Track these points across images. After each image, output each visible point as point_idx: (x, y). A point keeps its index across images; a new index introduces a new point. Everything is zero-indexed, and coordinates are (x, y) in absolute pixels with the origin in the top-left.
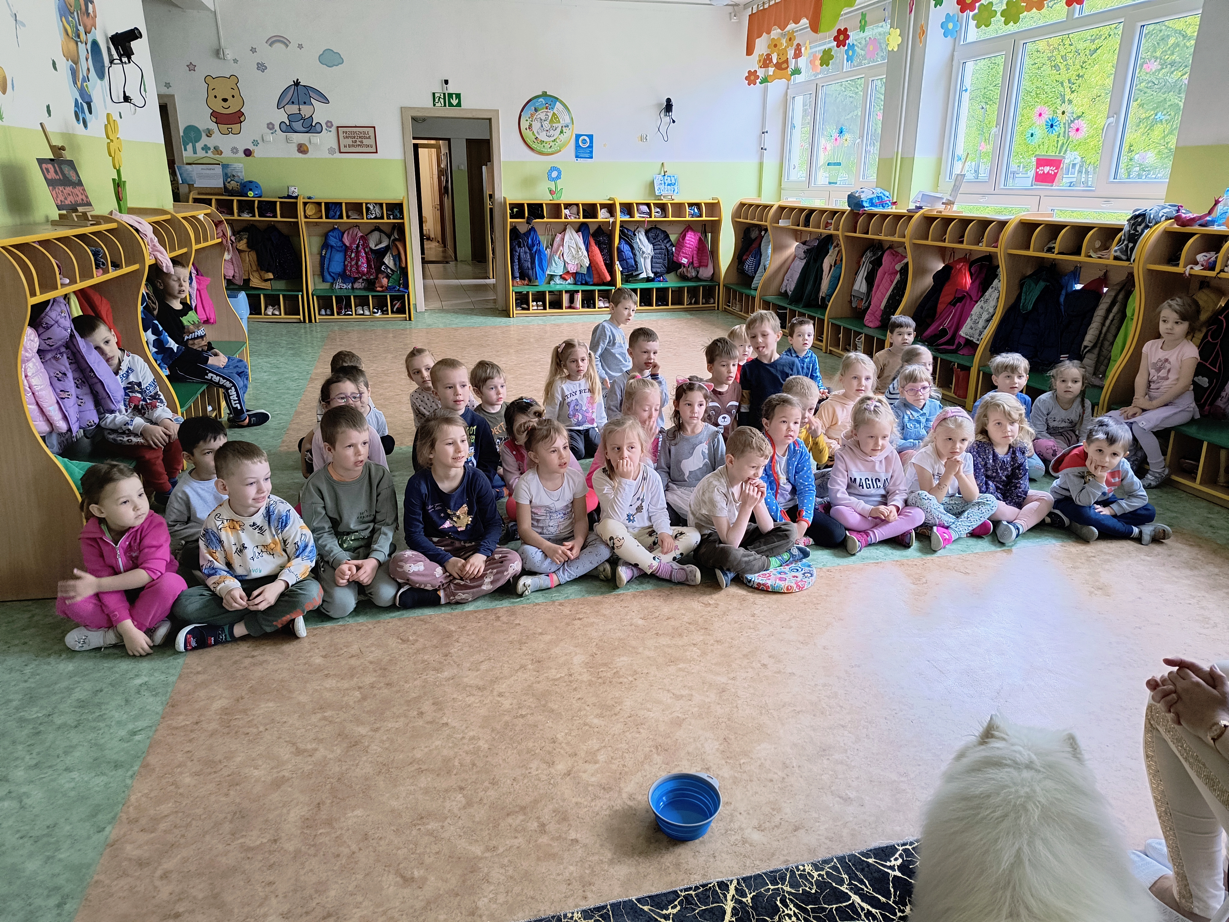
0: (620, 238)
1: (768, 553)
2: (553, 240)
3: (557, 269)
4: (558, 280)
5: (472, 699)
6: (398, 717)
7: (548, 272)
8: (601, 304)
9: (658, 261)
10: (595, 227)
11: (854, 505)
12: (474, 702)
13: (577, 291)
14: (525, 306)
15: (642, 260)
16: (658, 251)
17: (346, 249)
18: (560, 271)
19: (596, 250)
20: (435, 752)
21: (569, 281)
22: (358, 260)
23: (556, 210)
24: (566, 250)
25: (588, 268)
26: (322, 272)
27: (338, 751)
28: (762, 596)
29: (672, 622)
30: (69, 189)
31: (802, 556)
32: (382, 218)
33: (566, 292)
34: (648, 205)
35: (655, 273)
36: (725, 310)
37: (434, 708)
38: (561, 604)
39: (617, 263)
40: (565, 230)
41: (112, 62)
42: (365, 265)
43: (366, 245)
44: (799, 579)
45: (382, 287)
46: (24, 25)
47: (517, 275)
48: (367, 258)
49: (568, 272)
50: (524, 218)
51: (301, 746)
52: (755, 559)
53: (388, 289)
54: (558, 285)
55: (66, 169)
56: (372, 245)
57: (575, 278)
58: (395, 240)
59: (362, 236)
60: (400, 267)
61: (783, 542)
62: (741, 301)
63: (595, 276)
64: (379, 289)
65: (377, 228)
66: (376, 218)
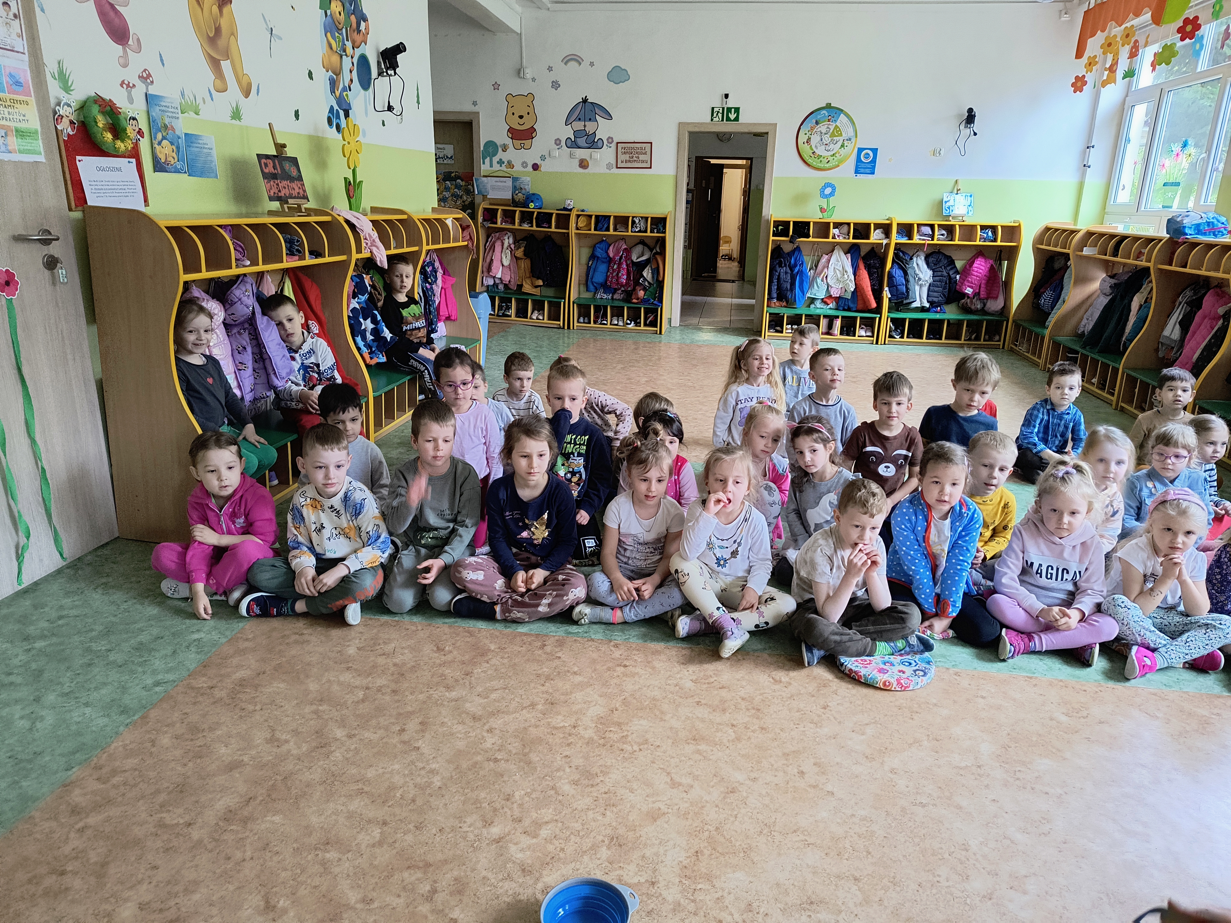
0: (893, 262)
1: (875, 636)
2: (818, 262)
3: (818, 291)
4: (818, 304)
5: (460, 727)
6: (380, 728)
7: (808, 295)
8: (863, 333)
9: (936, 289)
10: (868, 249)
11: (1020, 598)
12: (459, 732)
13: (837, 317)
14: (778, 328)
15: (917, 288)
16: (937, 278)
17: (610, 260)
18: (822, 295)
19: (864, 274)
20: (387, 776)
21: (831, 306)
22: (619, 272)
23: (824, 229)
24: (830, 272)
25: (853, 293)
26: (587, 281)
27: (305, 748)
28: (850, 686)
29: (724, 693)
30: (285, 183)
31: (922, 648)
32: (646, 231)
33: (825, 316)
34: (932, 226)
35: (931, 303)
36: (1012, 350)
37: (419, 727)
38: (616, 646)
39: (886, 289)
40: (833, 251)
41: (380, 74)
42: (625, 277)
43: (628, 257)
44: (904, 676)
45: (638, 299)
46: (280, 38)
47: (775, 295)
48: (628, 270)
49: (831, 296)
50: (787, 236)
51: (278, 734)
52: (851, 640)
53: (644, 301)
54: (819, 309)
55: (287, 165)
56: (634, 258)
57: (837, 303)
58: (657, 253)
59: (625, 249)
60: (657, 280)
61: (897, 626)
62: (1029, 340)
63: (860, 302)
64: (634, 301)
65: (642, 242)
66: (640, 231)
